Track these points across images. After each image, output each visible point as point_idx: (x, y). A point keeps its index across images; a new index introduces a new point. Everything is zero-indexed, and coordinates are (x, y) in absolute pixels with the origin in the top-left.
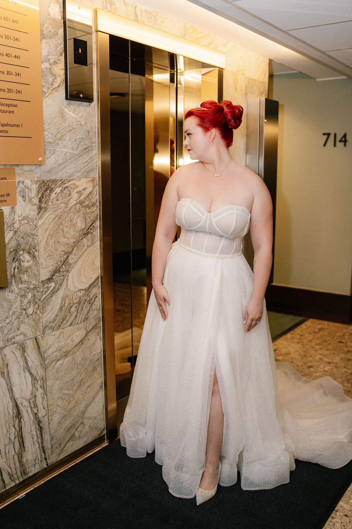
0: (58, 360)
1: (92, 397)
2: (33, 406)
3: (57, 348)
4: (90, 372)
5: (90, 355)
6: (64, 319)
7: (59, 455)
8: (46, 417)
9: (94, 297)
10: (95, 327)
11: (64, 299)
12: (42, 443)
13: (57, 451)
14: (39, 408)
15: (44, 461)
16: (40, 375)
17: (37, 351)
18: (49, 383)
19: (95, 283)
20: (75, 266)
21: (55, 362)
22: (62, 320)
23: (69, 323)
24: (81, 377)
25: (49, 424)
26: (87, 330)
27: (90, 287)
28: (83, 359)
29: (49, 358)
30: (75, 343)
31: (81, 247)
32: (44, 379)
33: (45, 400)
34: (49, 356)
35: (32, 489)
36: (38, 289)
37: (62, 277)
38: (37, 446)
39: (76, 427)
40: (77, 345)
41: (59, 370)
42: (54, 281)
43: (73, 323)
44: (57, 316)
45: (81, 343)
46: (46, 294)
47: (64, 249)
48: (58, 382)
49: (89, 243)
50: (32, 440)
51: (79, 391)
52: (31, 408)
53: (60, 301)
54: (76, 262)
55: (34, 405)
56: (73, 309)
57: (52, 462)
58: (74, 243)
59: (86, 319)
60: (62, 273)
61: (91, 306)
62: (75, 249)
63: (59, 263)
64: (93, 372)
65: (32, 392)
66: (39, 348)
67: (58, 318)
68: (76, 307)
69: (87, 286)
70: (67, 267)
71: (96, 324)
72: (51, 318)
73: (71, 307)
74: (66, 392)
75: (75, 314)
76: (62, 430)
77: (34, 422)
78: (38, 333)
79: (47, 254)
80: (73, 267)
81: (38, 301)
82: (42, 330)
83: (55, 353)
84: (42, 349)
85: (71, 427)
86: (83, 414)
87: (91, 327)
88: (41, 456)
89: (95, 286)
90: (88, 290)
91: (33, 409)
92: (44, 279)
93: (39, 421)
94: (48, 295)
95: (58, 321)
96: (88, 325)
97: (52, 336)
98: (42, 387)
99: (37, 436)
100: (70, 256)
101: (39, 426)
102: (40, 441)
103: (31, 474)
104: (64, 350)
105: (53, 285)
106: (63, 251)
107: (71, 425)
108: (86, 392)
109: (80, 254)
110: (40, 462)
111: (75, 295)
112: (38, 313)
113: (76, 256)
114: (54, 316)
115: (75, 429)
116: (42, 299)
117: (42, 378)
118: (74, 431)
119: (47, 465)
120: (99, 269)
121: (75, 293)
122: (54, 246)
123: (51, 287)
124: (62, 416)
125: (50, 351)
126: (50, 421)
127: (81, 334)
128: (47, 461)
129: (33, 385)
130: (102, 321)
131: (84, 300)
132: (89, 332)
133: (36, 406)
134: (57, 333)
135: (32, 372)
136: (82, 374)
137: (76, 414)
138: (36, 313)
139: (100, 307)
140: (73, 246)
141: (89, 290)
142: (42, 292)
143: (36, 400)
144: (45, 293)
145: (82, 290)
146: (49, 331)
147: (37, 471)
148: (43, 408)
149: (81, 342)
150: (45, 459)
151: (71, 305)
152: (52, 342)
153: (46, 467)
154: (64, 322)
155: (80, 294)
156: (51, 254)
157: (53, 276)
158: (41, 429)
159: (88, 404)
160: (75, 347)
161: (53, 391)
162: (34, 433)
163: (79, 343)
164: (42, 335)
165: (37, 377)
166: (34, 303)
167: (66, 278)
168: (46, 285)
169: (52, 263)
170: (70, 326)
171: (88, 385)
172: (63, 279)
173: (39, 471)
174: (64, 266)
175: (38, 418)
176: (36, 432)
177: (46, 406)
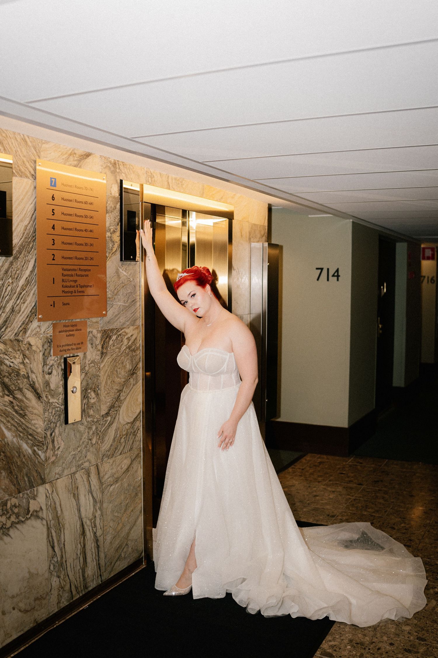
0: (112, 485)
1: (134, 520)
2: (93, 526)
3: (111, 474)
4: (133, 498)
5: (133, 482)
6: (116, 449)
7: (110, 572)
8: (102, 536)
9: (137, 430)
10: (138, 456)
11: (116, 431)
12: (99, 560)
13: (109, 569)
14: (97, 528)
15: (100, 577)
16: (99, 498)
17: (98, 476)
18: (105, 505)
19: (138, 417)
20: (124, 403)
21: (109, 487)
22: (114, 450)
23: (120, 452)
24: (127, 502)
25: (104, 543)
26: (131, 459)
27: (134, 421)
28: (128, 485)
29: (105, 484)
30: (123, 470)
31: (129, 386)
32: (102, 501)
33: (102, 521)
34: (105, 481)
35: (92, 602)
36: (100, 422)
37: (115, 412)
38: (95, 563)
39: (123, 548)
40: (124, 472)
41: (112, 494)
42: (110, 416)
43: (122, 453)
44: (111, 445)
45: (127, 471)
46: (105, 426)
47: (117, 388)
48: (111, 505)
49: (134, 382)
50: (92, 556)
51: (125, 514)
52: (92, 527)
53: (114, 432)
54: (125, 398)
55: (94, 525)
56: (123, 440)
57: (105, 579)
58: (124, 382)
59: (131, 449)
60: (116, 408)
61: (135, 437)
62: (125, 387)
63: (114, 400)
64: (136, 497)
65: (93, 513)
66: (99, 474)
67: (112, 447)
68: (125, 438)
69: (132, 420)
70: (119, 403)
71: (138, 454)
72: (107, 447)
73: (121, 438)
74: (116, 514)
75: (124, 444)
76: (113, 550)
77: (93, 540)
78: (99, 461)
79: (106, 392)
80: (123, 403)
81: (99, 432)
82: (101, 458)
83: (109, 479)
84: (101, 475)
85: (119, 547)
86: (128, 537)
87: (134, 456)
88: (98, 572)
89: (138, 420)
90: (133, 423)
91: (93, 528)
92: (104, 414)
93: (97, 539)
94: (106, 427)
95: (112, 450)
96: (132, 455)
97: (108, 464)
98: (100, 509)
99: (96, 554)
100: (121, 394)
101: (97, 544)
102: (97, 558)
103: (90, 589)
104: (116, 476)
105: (109, 418)
106: (117, 389)
107: (119, 545)
108: (130, 516)
109: (128, 391)
110: (96, 579)
111: (124, 428)
112: (99, 443)
113: (125, 394)
114: (109, 446)
115: (122, 550)
116: (102, 431)
117: (100, 501)
118: (121, 551)
119: (102, 581)
120: (140, 404)
121: (124, 426)
122: (111, 385)
123: (108, 420)
124: (113, 536)
125: (106, 477)
126: (104, 540)
127: (127, 462)
128: (101, 578)
129: (94, 506)
130: (143, 452)
131: (130, 432)
132: (133, 460)
133: (95, 526)
134: (111, 461)
135: (94, 495)
136: (127, 498)
137: (122, 535)
138: (97, 443)
139: (141, 439)
140: (123, 385)
141: (134, 423)
142: (102, 424)
143: (95, 520)
144: (104, 426)
145: (129, 423)
146: (106, 459)
147: (94, 586)
148: (100, 528)
149: (128, 470)
150: (101, 575)
151: (121, 436)
152: (107, 469)
153: (101, 583)
154: (116, 451)
155: (127, 427)
156: (109, 392)
157: (109, 410)
158: (98, 547)
159: (131, 527)
160: (123, 474)
161: (107, 513)
162: (94, 551)
163: (126, 470)
164: (101, 463)
165: (97, 500)
166: (97, 434)
167: (118, 412)
168: (105, 419)
169: (109, 400)
170: (120, 455)
171: (131, 509)
172: (117, 413)
173: (95, 586)
174: (117, 402)
175: (97, 537)
176: (95, 550)
177: (102, 527)
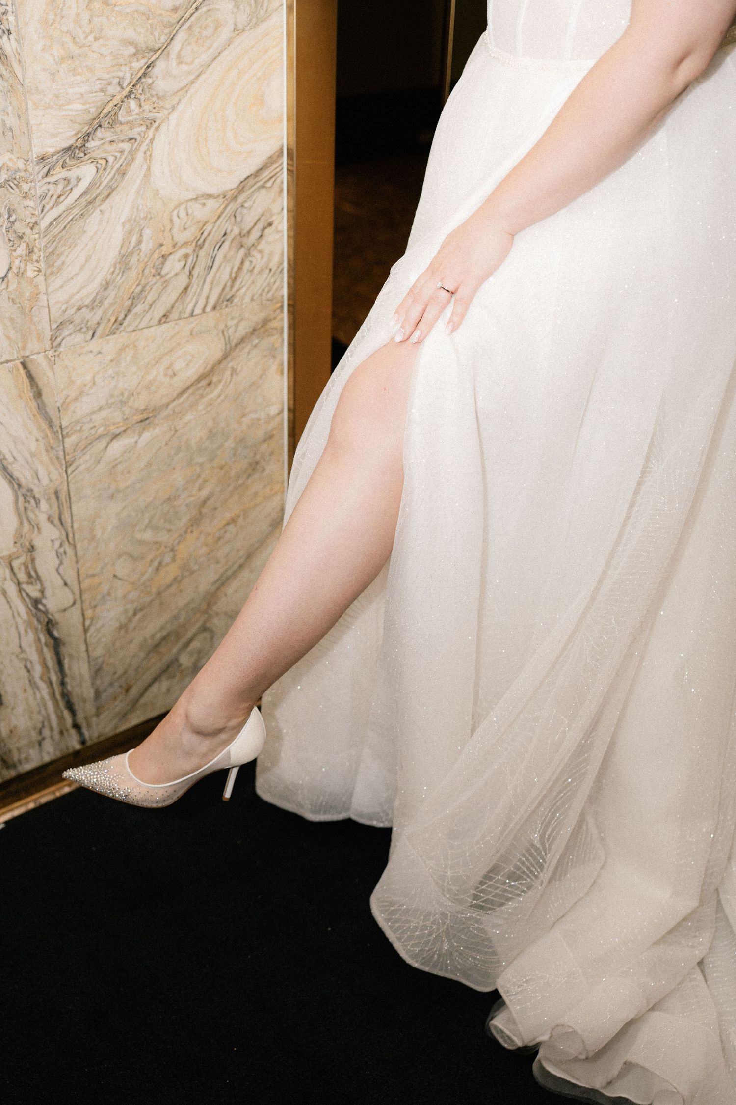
0: (115, 436)
1: (242, 553)
2: (22, 576)
3: (112, 396)
4: (238, 477)
5: (239, 423)
6: (134, 299)
7: (124, 715)
8: (75, 612)
9: (260, 226)
10: (261, 328)
11: (134, 226)
12: (63, 683)
13: (120, 705)
14: (47, 585)
15: (73, 732)
16: (45, 481)
17: (33, 404)
18: (81, 509)
19: (266, 174)
20: (180, 108)
21: (104, 442)
22: (128, 303)
23: (159, 311)
24: (205, 493)
25: (86, 630)
26: (228, 341)
27: (242, 186)
28: (211, 434)
29: (80, 431)
30: (179, 383)
31: (209, 31)
32: (63, 495)
33: (69, 560)
34: (78, 422)
35: (31, 806)
36: (25, 187)
37: (126, 146)
38: (45, 691)
39: (184, 640)
40: (188, 388)
41: (120, 468)
42: (94, 160)
43: (175, 315)
44: (106, 286)
45: (203, 383)
46: (61, 208)
47: (130, 34)
48: (114, 507)
49: (243, 18)
50: (26, 674)
51: (195, 534)
52: (19, 584)
53: (118, 235)
54: (185, 89)
55: (30, 576)
56: (173, 265)
57: (99, 736)
58: (175, 9)
59: (226, 300)
60: (125, 128)
61: (248, 255)
62: (181, 36)
63: (113, 89)
64: (249, 476)
65: (19, 537)
66: (38, 395)
67: (111, 294)
68: (186, 256)
69: (230, 183)
70: (147, 107)
71: (265, 322)
72: (84, 292)
73: (164, 257)
74: (148, 536)
75: (183, 280)
76: (133, 648)
77: (29, 624)
78: (33, 346)
79: (57, 51)
80: (173, 108)
81: (28, 231)
82: (48, 334)
83: (104, 414)
84: (52, 399)
85: (164, 639)
86: (209, 605)
87: (243, 329)
88: (61, 718)
89: (263, 187)
90: (235, 198)
91: (24, 586)
92: (51, 150)
93: (49, 622)
94: (70, 209)
95: (112, 304)
96: (231, 323)
97: (91, 356)
98: (57, 521)
99: (44, 664)
100: (160, 66)
101: (50, 634)
102: (54, 678)
103: (27, 767)
104: (140, 403)
105: (86, 172)
106: (129, 43)
107: (164, 633)
108: (219, 538)
109: (204, 58)
110: (57, 736)
111: (182, 214)
112: (30, 273)
113: (184, 68)
114: (95, 285)
115: (179, 645)
116: (44, 224)
117: (56, 493)
118: (175, 650)
119: (83, 742)
120: (281, 121)
121: (178, 206)
122: (85, 17)
123: (79, 180)
124: (131, 607)
125: (83, 407)
126: (87, 623)
127: (212, 349)
128: (80, 734)
129: (23, 514)
130: (289, 311)
131: (216, 235)
132: (237, 345)
133: (34, 577)
134: (110, 346)
135: (16, 474)
136: (206, 481)
137: (182, 601)
138: (20, 274)
139: (281, 263)
140: (169, 25)
141: (241, 199)
142: (43, 197)
143: (33, 560)
144: (57, 203)
145: (210, 196)
146: (79, 338)
147: (47, 759)
148: (61, 583)
149: (206, 378)
150: (76, 726)
151: (165, 250)
152: (89, 377)
153: (78, 747)
154: (139, 309)
155: (201, 212)
156: (75, 50)
157: (87, 137)
158: (57, 645)
159: (229, 572)
160: (184, 391)
161: (98, 533)
162: (34, 657)
163: (199, 380)
164: (51, 353)
165: (36, 490)
166: (12, 236)
167: (144, 148)
168: (59, 174)
169: (84, 89)
170: (160, 322)
171: (228, 516)
172: (133, 154)
173: (53, 757)
174: (133, 104)
175: (46, 613)
176: (40, 652)
177: (71, 579)
